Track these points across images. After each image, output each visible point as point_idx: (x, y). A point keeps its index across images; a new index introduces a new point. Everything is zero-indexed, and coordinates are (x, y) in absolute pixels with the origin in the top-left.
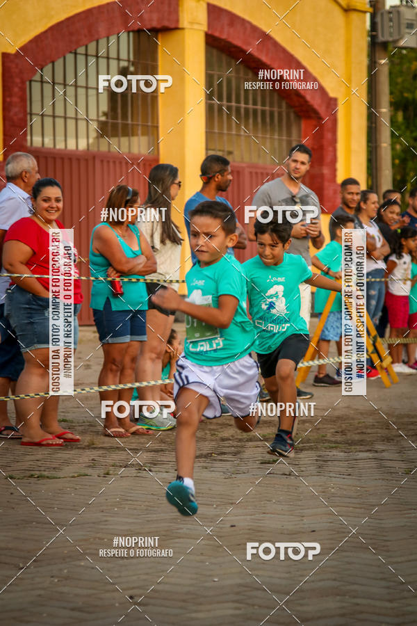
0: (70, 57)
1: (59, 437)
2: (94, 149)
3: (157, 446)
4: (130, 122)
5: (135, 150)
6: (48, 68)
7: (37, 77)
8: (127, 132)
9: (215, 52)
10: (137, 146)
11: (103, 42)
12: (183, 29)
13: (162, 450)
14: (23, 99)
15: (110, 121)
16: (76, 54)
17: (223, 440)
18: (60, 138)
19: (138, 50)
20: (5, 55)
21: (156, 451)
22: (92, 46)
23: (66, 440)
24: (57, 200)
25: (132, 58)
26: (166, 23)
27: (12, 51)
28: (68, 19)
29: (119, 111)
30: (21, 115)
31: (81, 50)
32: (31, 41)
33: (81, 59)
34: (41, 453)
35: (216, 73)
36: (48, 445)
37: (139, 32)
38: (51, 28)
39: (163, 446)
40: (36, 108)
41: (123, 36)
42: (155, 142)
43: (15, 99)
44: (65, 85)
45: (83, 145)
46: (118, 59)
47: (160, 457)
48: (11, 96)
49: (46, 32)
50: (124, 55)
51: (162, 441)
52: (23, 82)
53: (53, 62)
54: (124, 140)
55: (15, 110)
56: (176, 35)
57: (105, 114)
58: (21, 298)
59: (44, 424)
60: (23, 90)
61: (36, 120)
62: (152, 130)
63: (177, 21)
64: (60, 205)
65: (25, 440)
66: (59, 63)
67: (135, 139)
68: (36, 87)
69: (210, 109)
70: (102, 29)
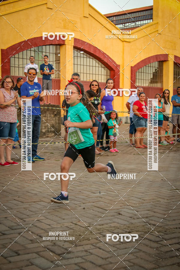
0: (145, 67)
1: (144, 146)
2: (150, 86)
3: (164, 149)
4: (157, 80)
5: (158, 86)
6: (140, 70)
7: (138, 71)
8: (156, 82)
9: (176, 65)
10: (159, 85)
11: (152, 64)
12: (168, 61)
13: (165, 149)
14: (135, 76)
15: (153, 80)
16: (146, 66)
17: (178, 148)
18: (142, 84)
19: (159, 65)
20: (132, 67)
21: (164, 150)
22: (149, 65)
23: (145, 147)
24: (144, 97)
25: (158, 67)
26: (165, 60)
27: (133, 66)
28: (145, 59)
29: (155, 78)
30: (134, 79)
31: (147, 65)
32: (137, 64)
33: (147, 67)
34: (140, 149)
35: (176, 70)
36: (141, 148)
37: (159, 62)
38: (141, 61)
39: (166, 149)
40: (138, 78)
41: (156, 62)
42: (162, 85)
43: (133, 76)
44: (144, 73)
45: (147, 85)
46: (155, 67)
47: (165, 151)
48: (132, 75)
49: (140, 62)
50: (156, 66)
51: (165, 148)
52: (135, 72)
53: (141, 68)
54: (156, 84)
55: (133, 78)
56: (167, 62)
57: (152, 79)
58: (135, 117)
59: (140, 144)
60: (135, 74)
61: (138, 80)
62: (162, 82)
63: (168, 59)
64: (145, 98)
65: (136, 147)
66: (143, 68)
67: (158, 84)
68: (138, 73)
69: (174, 78)
70: (152, 61)
